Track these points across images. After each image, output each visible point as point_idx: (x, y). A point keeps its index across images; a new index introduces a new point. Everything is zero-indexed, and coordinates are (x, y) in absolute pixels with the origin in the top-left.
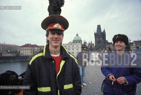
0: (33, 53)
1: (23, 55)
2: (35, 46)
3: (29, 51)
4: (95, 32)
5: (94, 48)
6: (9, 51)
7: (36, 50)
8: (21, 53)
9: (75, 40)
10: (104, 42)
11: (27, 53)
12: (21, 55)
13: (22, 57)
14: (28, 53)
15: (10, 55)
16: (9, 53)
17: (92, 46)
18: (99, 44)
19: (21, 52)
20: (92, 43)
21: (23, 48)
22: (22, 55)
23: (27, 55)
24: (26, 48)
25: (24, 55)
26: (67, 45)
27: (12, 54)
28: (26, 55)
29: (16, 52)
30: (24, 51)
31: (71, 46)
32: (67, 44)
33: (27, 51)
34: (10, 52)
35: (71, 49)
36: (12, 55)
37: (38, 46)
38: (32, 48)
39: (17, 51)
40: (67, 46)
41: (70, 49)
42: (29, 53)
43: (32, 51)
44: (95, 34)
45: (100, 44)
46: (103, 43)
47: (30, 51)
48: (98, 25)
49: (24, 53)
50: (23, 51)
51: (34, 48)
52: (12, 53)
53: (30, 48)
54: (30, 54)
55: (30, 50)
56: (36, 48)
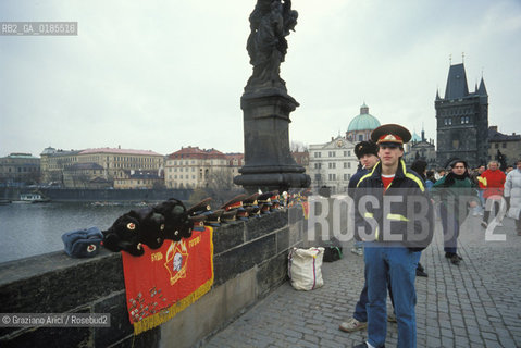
0: (206, 177)
1: (173, 186)
2: (212, 154)
3: (193, 170)
4: (438, 97)
5: (432, 161)
6: (132, 172)
7: (214, 168)
8: (167, 178)
9: (357, 131)
10: (478, 136)
11: (187, 177)
12: (168, 186)
13: (172, 190)
14: (190, 177)
15: (134, 184)
16: (132, 177)
17: (424, 150)
18: (456, 143)
19: (168, 174)
20: (424, 140)
21: (173, 162)
22: (171, 183)
23: (187, 185)
24: (184, 163)
25: (178, 186)
26: (323, 149)
27: (141, 182)
28: (184, 185)
29: (153, 175)
30: (176, 170)
31: (339, 153)
32: (325, 147)
33: (187, 170)
34: (137, 176)
35: (339, 165)
36: (142, 184)
37: (221, 156)
38: (203, 162)
39: (156, 172)
40: (325, 154)
41: (337, 163)
42: (194, 177)
43: (203, 172)
44: (439, 104)
45: (461, 144)
46: (475, 140)
47: (196, 173)
48: (451, 67)
49: (176, 177)
50: (173, 173)
51: (208, 161)
52: (142, 177)
53: (196, 162)
54: (196, 183)
55: (196, 169)
56: (216, 162)
